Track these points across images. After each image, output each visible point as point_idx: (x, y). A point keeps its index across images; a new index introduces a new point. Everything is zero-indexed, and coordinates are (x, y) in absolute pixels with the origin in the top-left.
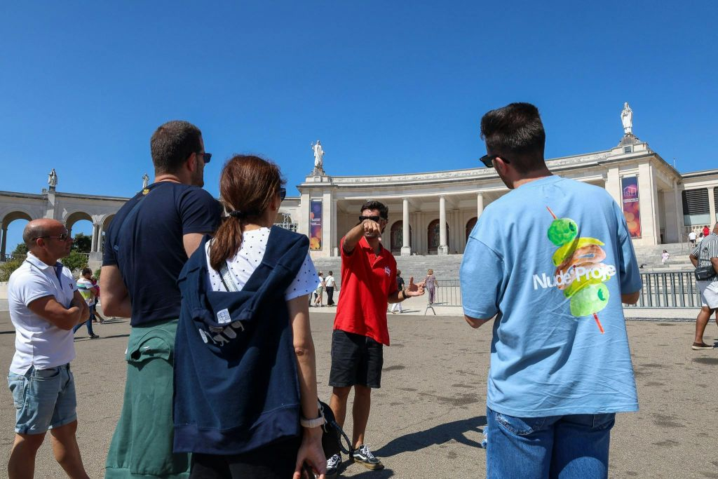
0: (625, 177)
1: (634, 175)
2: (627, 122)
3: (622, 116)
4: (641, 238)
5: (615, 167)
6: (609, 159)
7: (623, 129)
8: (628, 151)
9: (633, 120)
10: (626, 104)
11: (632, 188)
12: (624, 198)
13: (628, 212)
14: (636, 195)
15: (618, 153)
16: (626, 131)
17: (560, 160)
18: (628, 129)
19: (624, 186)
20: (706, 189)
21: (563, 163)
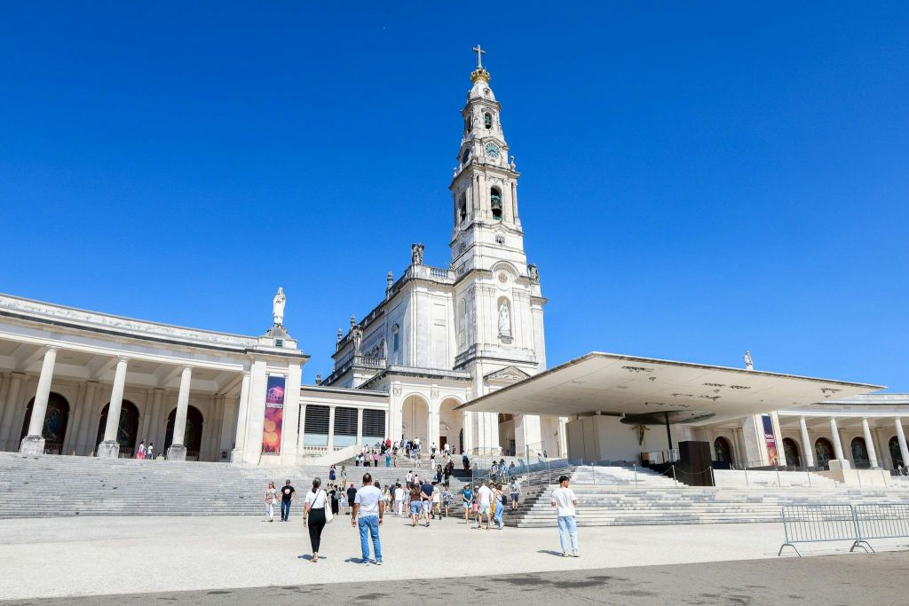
0: (272, 375)
1: (282, 376)
2: (279, 309)
3: (275, 301)
4: (279, 455)
5: (263, 360)
6: (258, 348)
7: (273, 316)
8: (279, 344)
9: (285, 310)
10: (281, 289)
11: (277, 391)
12: (268, 401)
13: (270, 420)
14: (281, 400)
15: (267, 343)
16: (276, 321)
17: (190, 332)
18: (279, 319)
19: (270, 386)
20: (328, 407)
21: (194, 337)
